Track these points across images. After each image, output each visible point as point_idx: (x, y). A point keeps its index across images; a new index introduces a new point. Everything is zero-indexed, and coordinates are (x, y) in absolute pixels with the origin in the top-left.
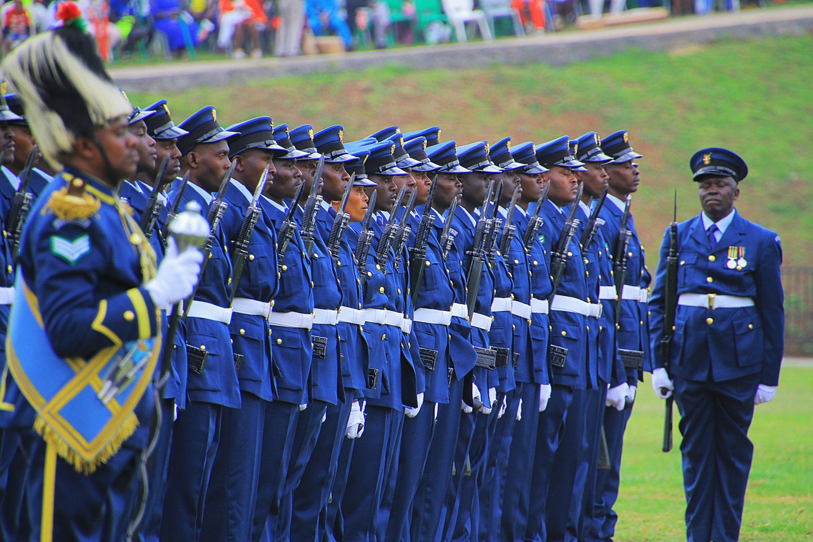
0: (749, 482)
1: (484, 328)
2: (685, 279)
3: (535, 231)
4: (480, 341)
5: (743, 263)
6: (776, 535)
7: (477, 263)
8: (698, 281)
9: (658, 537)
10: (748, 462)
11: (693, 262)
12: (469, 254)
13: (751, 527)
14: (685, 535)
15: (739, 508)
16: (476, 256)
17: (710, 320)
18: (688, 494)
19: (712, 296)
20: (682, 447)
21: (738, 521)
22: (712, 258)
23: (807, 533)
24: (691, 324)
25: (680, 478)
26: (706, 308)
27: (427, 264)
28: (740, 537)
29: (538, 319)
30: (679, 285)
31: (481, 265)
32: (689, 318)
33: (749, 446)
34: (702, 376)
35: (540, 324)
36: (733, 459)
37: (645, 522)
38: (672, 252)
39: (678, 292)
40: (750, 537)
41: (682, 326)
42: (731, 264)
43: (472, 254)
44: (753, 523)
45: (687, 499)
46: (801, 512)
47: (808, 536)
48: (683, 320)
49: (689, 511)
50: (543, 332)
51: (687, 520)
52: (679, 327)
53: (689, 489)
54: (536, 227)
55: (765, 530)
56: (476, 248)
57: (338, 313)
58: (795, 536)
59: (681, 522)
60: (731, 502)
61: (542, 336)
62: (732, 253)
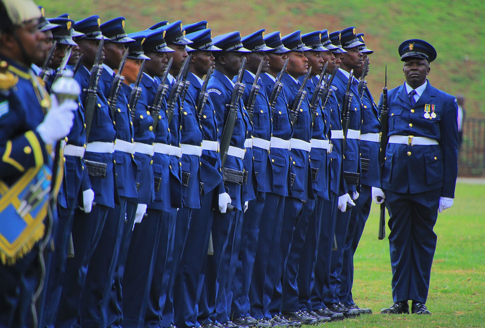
0: (434, 260)
1: (240, 157)
2: (394, 126)
3: (278, 92)
4: (237, 166)
5: (434, 115)
6: (453, 295)
7: (233, 112)
8: (403, 127)
9: (374, 296)
10: (433, 247)
11: (400, 114)
12: (228, 106)
13: (436, 290)
14: (392, 295)
15: (427, 277)
16: (232, 108)
17: (409, 153)
18: (394, 268)
19: (411, 137)
20: (390, 237)
21: (427, 287)
22: (412, 111)
23: (473, 293)
24: (397, 156)
25: (388, 257)
26: (407, 145)
27: (185, 114)
28: (428, 296)
29: (281, 152)
30: (389, 129)
31: (236, 114)
32: (396, 151)
33: (434, 237)
34: (404, 190)
35: (282, 155)
36: (423, 246)
37: (366, 286)
38: (384, 107)
39: (388, 135)
40: (435, 296)
41: (391, 157)
42: (427, 116)
43: (230, 106)
44: (437, 287)
45: (393, 272)
46: (469, 280)
47: (473, 296)
48: (392, 153)
49: (395, 280)
50: (285, 160)
51: (393, 285)
52: (389, 157)
53: (395, 265)
54: (278, 89)
55: (446, 292)
56: (232, 102)
57: (114, 144)
58: (465, 296)
59: (390, 286)
60: (422, 273)
61: (284, 164)
62: (427, 108)
